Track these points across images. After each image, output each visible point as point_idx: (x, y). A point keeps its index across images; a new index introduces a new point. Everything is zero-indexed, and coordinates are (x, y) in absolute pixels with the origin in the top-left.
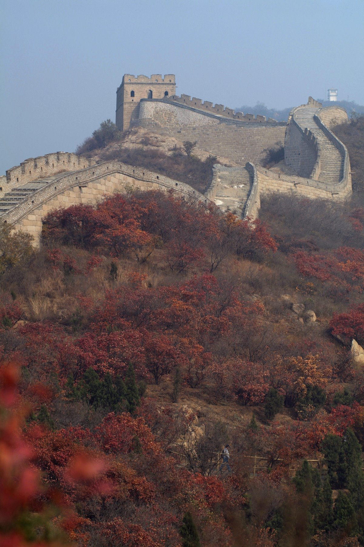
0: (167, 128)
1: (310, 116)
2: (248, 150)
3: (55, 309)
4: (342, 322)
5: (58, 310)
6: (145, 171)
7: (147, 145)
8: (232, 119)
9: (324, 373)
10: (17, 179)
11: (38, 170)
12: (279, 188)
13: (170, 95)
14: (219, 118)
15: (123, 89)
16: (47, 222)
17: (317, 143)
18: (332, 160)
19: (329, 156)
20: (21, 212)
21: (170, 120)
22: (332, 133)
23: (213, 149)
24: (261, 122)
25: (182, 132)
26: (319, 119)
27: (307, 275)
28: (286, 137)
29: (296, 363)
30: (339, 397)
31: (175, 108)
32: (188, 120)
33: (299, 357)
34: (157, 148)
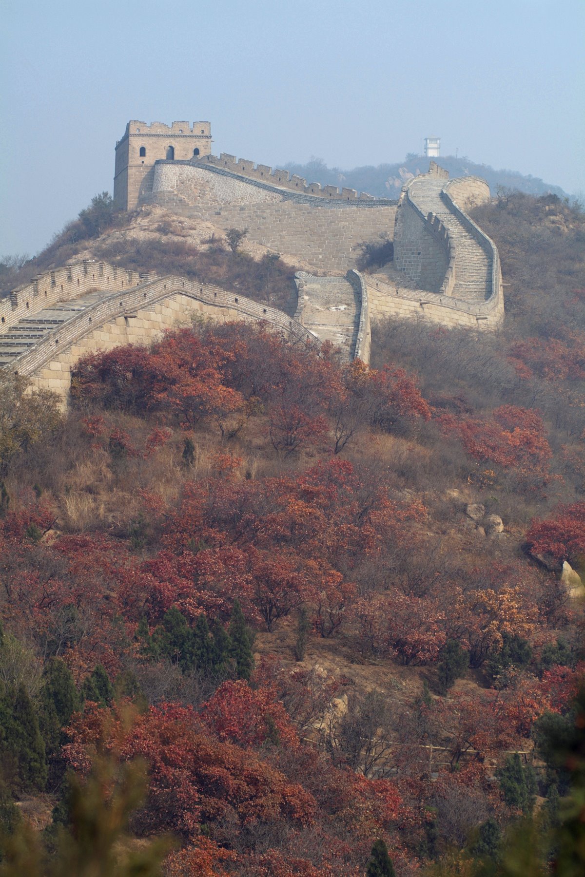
0: (199, 207)
1: (435, 193)
2: (329, 243)
3: (102, 511)
4: (547, 533)
5: (107, 514)
6: (218, 290)
7: (166, 234)
8: (302, 193)
9: (528, 615)
10: (27, 303)
11: (57, 290)
12: (397, 310)
13: (202, 154)
14: (282, 192)
15: (128, 145)
16: (78, 373)
17: (448, 237)
18: (472, 264)
19: (468, 258)
20: (40, 358)
21: (204, 194)
22: (471, 221)
23: (273, 242)
24: (348, 199)
25: (222, 213)
26: (450, 197)
27: (481, 456)
28: (396, 226)
29: (484, 599)
30: (551, 653)
31: (212, 175)
32: (231, 195)
33: (489, 589)
34: (182, 238)
